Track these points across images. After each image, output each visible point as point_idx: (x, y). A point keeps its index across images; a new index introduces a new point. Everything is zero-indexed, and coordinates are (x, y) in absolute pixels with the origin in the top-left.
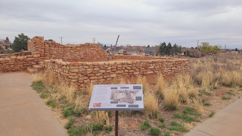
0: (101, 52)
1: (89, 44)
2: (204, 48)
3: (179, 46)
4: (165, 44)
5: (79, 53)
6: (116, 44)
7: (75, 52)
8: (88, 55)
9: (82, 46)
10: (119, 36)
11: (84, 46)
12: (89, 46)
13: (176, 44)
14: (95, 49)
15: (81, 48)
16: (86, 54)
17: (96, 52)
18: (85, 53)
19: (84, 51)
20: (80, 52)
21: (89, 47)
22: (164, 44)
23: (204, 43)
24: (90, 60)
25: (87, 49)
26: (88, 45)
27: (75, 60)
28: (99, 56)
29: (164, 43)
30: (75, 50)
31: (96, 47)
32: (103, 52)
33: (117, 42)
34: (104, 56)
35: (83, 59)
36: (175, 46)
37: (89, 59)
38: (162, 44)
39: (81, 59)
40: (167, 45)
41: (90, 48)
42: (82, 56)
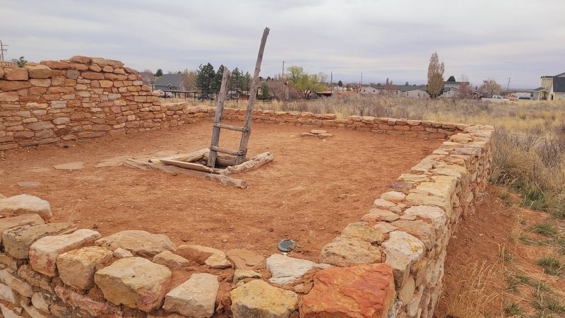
0: (141, 99)
1: (90, 62)
2: (294, 79)
3: (245, 74)
4: (212, 68)
5: (44, 105)
6: (258, 70)
7: (26, 101)
8: (88, 115)
9: (59, 70)
10: (267, 32)
11: (70, 73)
12: (89, 70)
13: (236, 69)
14: (117, 84)
15: (55, 83)
16: (81, 109)
17: (124, 97)
18: (76, 108)
19: (66, 97)
20: (49, 102)
21: (92, 75)
22: (210, 67)
23: (292, 68)
24: (98, 134)
25: (84, 87)
26: (84, 67)
27: (27, 142)
28: (133, 117)
29: (209, 64)
30: (23, 93)
31: (120, 77)
32: (149, 99)
33: (260, 56)
34: (151, 115)
35: (66, 132)
36: (236, 73)
37: (94, 134)
38: (205, 67)
39: (59, 133)
40: (216, 70)
41: (95, 83)
42: (62, 121)
